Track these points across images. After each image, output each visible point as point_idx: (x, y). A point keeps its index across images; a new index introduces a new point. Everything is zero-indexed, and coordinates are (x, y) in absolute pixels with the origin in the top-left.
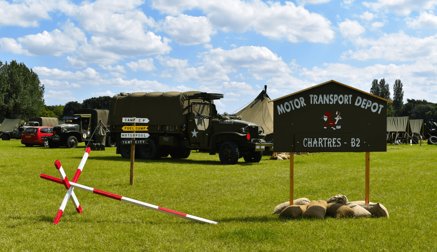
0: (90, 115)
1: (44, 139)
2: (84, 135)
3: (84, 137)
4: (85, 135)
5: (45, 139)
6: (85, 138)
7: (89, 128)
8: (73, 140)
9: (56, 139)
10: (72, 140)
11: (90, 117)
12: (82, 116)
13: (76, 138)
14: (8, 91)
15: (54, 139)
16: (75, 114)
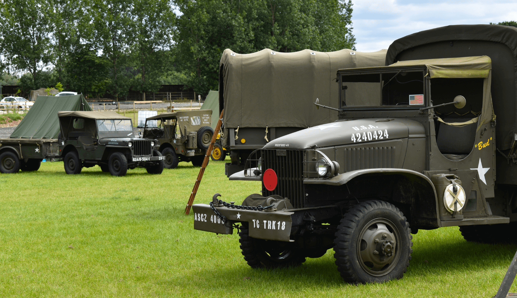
0: (486, 60)
1: (208, 219)
2: (450, 187)
3: (448, 200)
4: (455, 191)
5: (214, 219)
6: (459, 208)
7: (480, 145)
8: (382, 229)
9: (271, 225)
10: (375, 226)
11: (485, 73)
12: (436, 74)
13: (400, 216)
14: (261, 17)
15: (261, 224)
16: (395, 61)
